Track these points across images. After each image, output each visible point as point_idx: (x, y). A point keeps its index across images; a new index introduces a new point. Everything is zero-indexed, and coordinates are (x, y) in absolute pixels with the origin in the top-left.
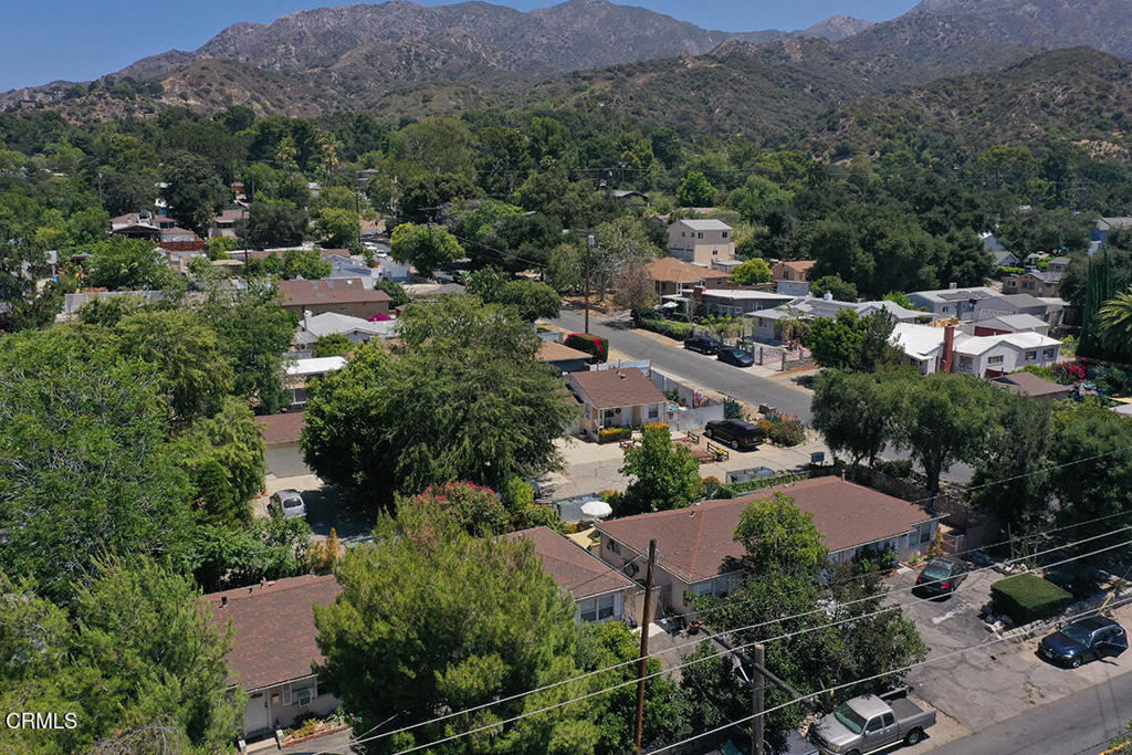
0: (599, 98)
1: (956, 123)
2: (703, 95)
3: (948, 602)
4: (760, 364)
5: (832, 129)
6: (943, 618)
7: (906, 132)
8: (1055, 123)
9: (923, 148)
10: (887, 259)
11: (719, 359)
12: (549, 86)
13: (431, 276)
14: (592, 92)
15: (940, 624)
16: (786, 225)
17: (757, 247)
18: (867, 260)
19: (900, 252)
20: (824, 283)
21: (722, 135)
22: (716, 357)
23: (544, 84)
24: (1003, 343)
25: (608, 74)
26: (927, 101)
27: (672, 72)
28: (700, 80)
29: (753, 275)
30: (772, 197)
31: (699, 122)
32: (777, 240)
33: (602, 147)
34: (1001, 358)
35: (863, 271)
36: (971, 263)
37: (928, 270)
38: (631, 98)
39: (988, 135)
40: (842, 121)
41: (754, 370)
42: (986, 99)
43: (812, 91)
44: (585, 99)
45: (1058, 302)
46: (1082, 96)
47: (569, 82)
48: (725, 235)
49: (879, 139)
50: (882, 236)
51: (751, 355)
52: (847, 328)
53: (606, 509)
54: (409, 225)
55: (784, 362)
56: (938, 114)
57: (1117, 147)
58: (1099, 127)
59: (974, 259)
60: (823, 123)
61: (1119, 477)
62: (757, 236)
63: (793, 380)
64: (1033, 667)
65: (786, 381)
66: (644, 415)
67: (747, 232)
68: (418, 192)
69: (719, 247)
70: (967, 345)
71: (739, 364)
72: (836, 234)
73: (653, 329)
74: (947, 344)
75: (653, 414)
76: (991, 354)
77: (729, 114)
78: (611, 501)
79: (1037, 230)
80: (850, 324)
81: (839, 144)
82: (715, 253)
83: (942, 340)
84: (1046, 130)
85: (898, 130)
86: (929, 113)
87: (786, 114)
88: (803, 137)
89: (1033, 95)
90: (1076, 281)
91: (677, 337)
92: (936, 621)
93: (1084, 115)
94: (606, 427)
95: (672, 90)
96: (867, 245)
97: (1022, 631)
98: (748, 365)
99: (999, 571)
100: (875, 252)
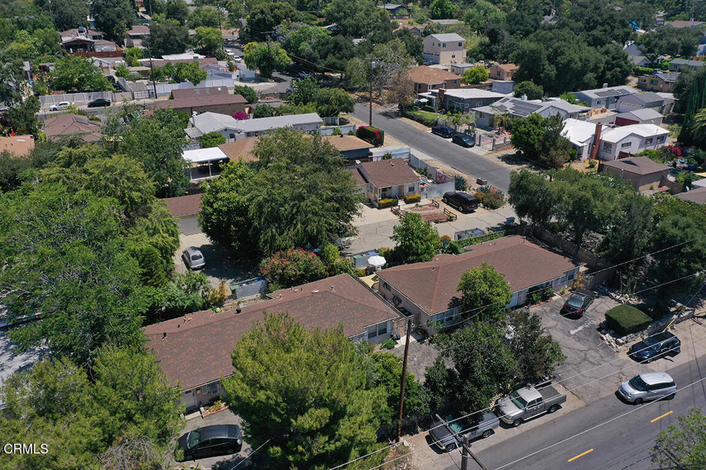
3: (580, 320)
4: (479, 145)
6: (576, 331)
10: (563, 70)
11: (453, 142)
13: (270, 77)
15: (575, 335)
16: (500, 37)
17: (481, 52)
18: (551, 70)
19: (573, 65)
20: (522, 86)
22: (451, 139)
24: (633, 135)
29: (477, 77)
30: (491, 16)
32: (494, 47)
34: (630, 144)
35: (548, 77)
36: (619, 69)
37: (590, 76)
41: (474, 150)
45: (669, 96)
48: (460, 44)
50: (562, 53)
51: (473, 139)
52: (534, 126)
53: (383, 261)
54: (255, 44)
55: (494, 145)
59: (620, 66)
62: (481, 45)
63: (499, 158)
64: (625, 362)
65: (494, 158)
66: (406, 190)
67: (475, 41)
68: (259, 16)
69: (456, 53)
70: (612, 135)
71: (466, 146)
72: (533, 51)
73: (412, 118)
74: (596, 136)
75: (412, 189)
76: (623, 142)
78: (386, 256)
79: (663, 43)
80: (536, 124)
82: (453, 57)
83: (594, 132)
90: (684, 86)
91: (427, 124)
92: (573, 332)
94: (383, 198)
96: (551, 59)
97: (620, 341)
98: (471, 146)
99: (612, 298)
100: (557, 64)
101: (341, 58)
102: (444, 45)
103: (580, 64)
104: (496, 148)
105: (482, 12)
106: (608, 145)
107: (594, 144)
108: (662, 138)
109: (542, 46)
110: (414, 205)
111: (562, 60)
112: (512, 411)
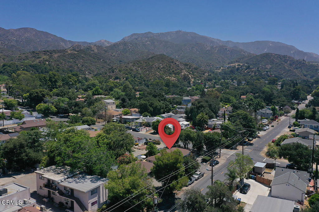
0: (46, 61)
1: (140, 71)
2: (74, 61)
5: (113, 72)
7: (130, 74)
8: (161, 72)
9: (135, 77)
10: (155, 108)
11: (133, 131)
12: (25, 55)
14: (44, 59)
16: (126, 101)
17: (120, 105)
18: (151, 109)
19: (157, 107)
20: (145, 114)
21: (82, 72)
22: (132, 130)
23: (23, 54)
24: (182, 124)
25: (44, 53)
26: (133, 66)
27: (65, 54)
28: (72, 56)
29: (127, 113)
30: (120, 94)
31: (75, 68)
32: (125, 104)
33: (65, 79)
34: (182, 127)
35: (151, 111)
36: (168, 108)
37: (162, 110)
38: (55, 61)
39: (148, 75)
40: (115, 70)
41: (141, 132)
42: (146, 66)
43: (103, 61)
44: (42, 61)
45: (185, 115)
46: (166, 66)
47: (31, 54)
48: (114, 103)
49: (124, 75)
50: (153, 104)
51: (139, 129)
53: (145, 157)
56: (136, 69)
57: (175, 79)
58: (170, 74)
59: (168, 107)
60: (111, 70)
62: (120, 103)
63: (149, 134)
67: (118, 102)
69: (113, 106)
71: (137, 131)
72: (144, 104)
75: (136, 142)
77: (82, 66)
78: (145, 155)
79: (175, 101)
81: (116, 76)
82: (112, 107)
84: (160, 74)
85: (128, 73)
86: (134, 68)
87: (98, 67)
88: (106, 74)
89: (156, 66)
90: (188, 112)
93: (167, 71)
95: (65, 59)
96: (151, 106)
97: (207, 163)
98: (139, 132)
99: (200, 157)
100: (153, 107)
101: (79, 108)
102: (109, 103)
103: (159, 107)
104: (147, 131)
105: (116, 93)
108: (188, 125)
109: (147, 102)
110: (138, 146)
111: (154, 106)
112: (196, 177)
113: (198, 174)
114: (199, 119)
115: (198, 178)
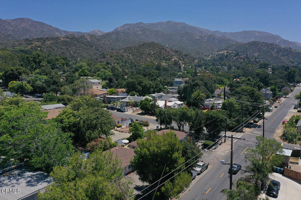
0: (38, 47)
1: (131, 58)
2: (67, 47)
4: (127, 111)
5: (104, 58)
7: (121, 59)
8: (152, 58)
9: (126, 63)
10: (144, 87)
11: (117, 111)
12: (19, 42)
14: (36, 45)
16: (113, 81)
17: (107, 86)
18: (140, 88)
19: (147, 86)
20: (132, 93)
21: (74, 58)
22: (116, 111)
23: (17, 41)
24: (175, 103)
25: (38, 40)
26: (125, 52)
27: (57, 41)
28: (65, 43)
29: (113, 92)
30: (107, 74)
31: (67, 54)
32: (112, 84)
33: (52, 61)
34: (175, 106)
35: (139, 90)
36: (158, 88)
37: (152, 90)
38: (47, 47)
39: (139, 60)
40: (106, 56)
42: (137, 52)
43: (95, 48)
44: (34, 47)
45: (177, 95)
46: (157, 53)
47: (25, 42)
48: (99, 83)
49: (115, 61)
50: (142, 82)
51: (124, 110)
52: (147, 102)
55: (133, 110)
56: (127, 55)
57: (165, 64)
58: (161, 59)
60: (102, 56)
61: (219, 121)
62: (107, 83)
63: (137, 114)
65: (135, 114)
67: (104, 82)
70: (169, 104)
71: (123, 112)
72: (132, 82)
74: (165, 104)
75: (118, 123)
76: (173, 106)
77: (75, 53)
79: (166, 81)
80: (148, 101)
81: (107, 62)
82: (97, 87)
83: (165, 103)
84: (151, 60)
85: (119, 59)
86: (125, 55)
87: (90, 53)
88: (97, 59)
89: (147, 52)
90: (180, 91)
93: (157, 57)
95: (58, 46)
96: (139, 84)
97: (210, 150)
98: (125, 112)
100: (141, 86)
101: (58, 86)
102: (94, 83)
103: (149, 85)
104: (134, 111)
105: (103, 73)
106: (169, 107)
107: (165, 107)
108: (182, 104)
109: (135, 80)
110: (120, 128)
111: (143, 84)
112: (198, 169)
113: (200, 166)
114: (194, 97)
115: (201, 172)
